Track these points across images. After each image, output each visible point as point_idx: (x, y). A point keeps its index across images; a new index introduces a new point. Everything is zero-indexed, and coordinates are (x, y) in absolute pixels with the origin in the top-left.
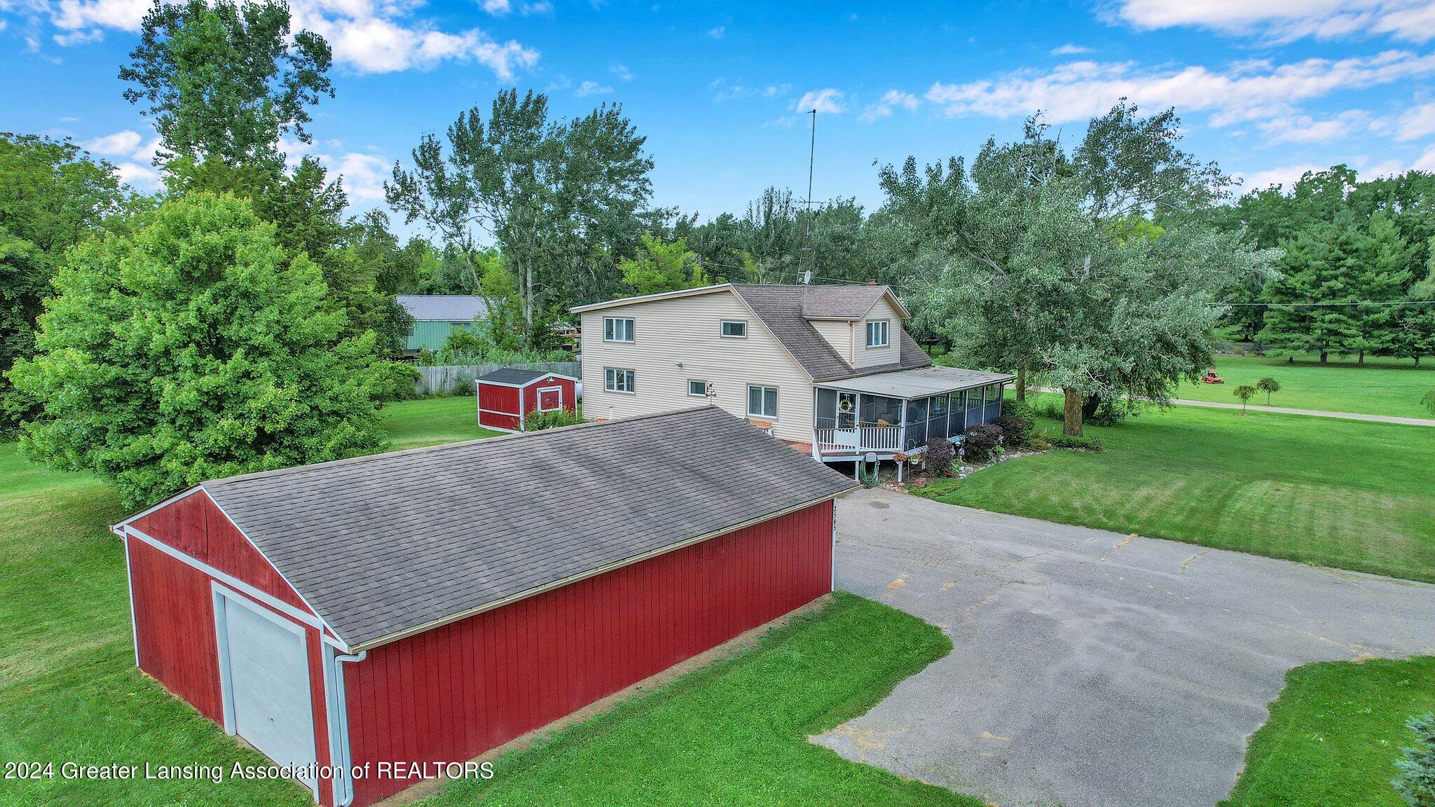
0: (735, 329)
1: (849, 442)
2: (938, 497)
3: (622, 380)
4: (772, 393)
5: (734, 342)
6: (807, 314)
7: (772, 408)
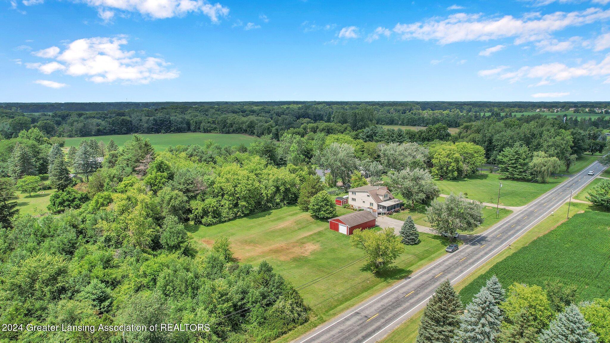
0: (369, 196)
1: (381, 210)
2: (390, 217)
3: (354, 200)
4: (373, 204)
5: (368, 197)
6: (377, 194)
7: (372, 206)
